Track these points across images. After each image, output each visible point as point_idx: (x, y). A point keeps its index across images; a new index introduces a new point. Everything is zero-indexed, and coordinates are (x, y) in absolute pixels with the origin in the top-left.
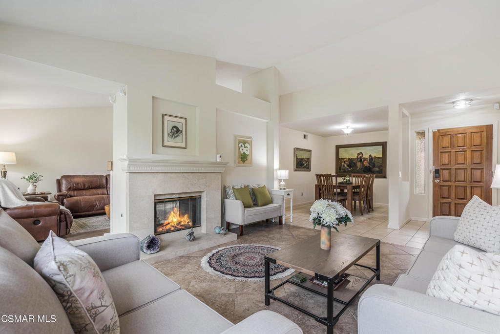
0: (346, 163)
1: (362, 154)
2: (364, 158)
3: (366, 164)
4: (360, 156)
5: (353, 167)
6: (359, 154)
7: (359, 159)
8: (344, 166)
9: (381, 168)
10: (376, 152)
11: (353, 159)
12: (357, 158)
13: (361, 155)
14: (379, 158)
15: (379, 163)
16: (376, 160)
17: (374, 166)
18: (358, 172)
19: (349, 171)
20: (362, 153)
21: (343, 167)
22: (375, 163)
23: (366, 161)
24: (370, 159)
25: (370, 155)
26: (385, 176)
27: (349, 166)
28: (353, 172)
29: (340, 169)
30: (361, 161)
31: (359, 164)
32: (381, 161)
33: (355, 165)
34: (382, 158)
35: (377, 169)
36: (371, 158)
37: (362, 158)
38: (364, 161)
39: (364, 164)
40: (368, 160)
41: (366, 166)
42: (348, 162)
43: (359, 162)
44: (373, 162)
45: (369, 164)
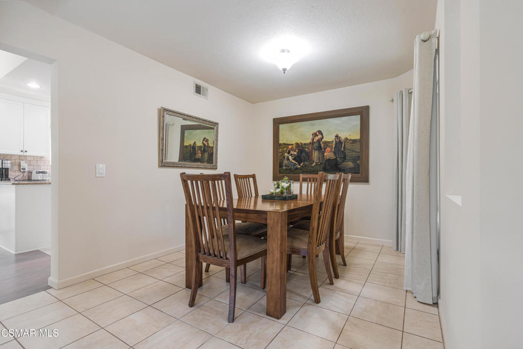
0: (292, 152)
1: (322, 134)
2: (326, 143)
3: (329, 154)
4: (317, 138)
5: (305, 160)
6: (315, 135)
7: (316, 145)
8: (288, 159)
9: (358, 162)
11: (305, 144)
12: (312, 143)
13: (320, 136)
14: (354, 141)
15: (353, 151)
16: (348, 146)
17: (345, 158)
19: (297, 169)
20: (320, 132)
21: (286, 162)
22: (347, 151)
23: (328, 149)
24: (336, 144)
25: (337, 136)
26: (366, 180)
27: (298, 159)
29: (281, 166)
30: (319, 148)
31: (316, 155)
32: (357, 147)
33: (309, 156)
34: (360, 140)
35: (350, 164)
36: (339, 142)
37: (321, 143)
38: (325, 149)
39: (325, 154)
40: (334, 146)
41: (329, 159)
42: (295, 151)
43: (315, 150)
44: (342, 149)
45: (335, 153)
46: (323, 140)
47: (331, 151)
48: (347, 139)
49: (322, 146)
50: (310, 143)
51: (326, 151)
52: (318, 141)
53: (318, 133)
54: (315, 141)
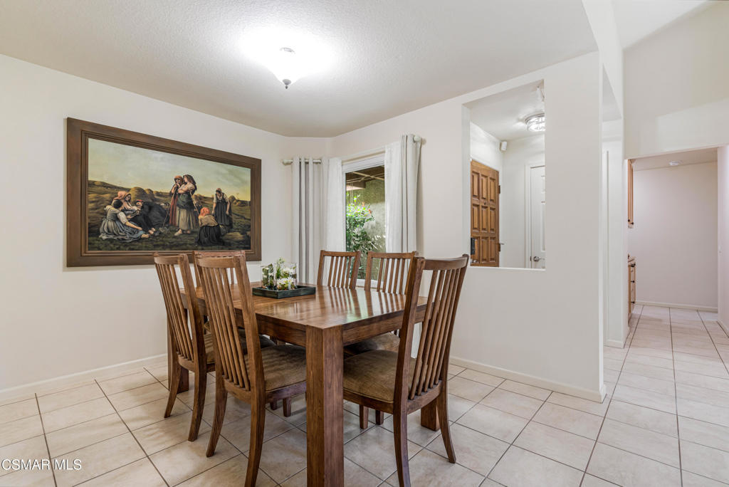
0: (125, 205)
1: (194, 183)
2: (200, 198)
3: (205, 218)
4: (183, 189)
5: (159, 225)
6: (180, 181)
7: (182, 199)
8: (116, 218)
9: (248, 233)
11: (158, 194)
12: (175, 194)
13: (190, 185)
14: (243, 203)
15: (242, 217)
16: (235, 208)
17: (230, 226)
18: (177, 246)
19: (140, 239)
20: (190, 179)
21: (108, 223)
22: (233, 217)
23: (205, 209)
24: (217, 203)
25: (219, 191)
26: (256, 258)
27: (143, 220)
28: (159, 244)
29: (94, 231)
30: (189, 206)
31: (182, 217)
32: (247, 212)
33: (168, 217)
34: (250, 202)
35: (238, 236)
36: (222, 202)
37: (193, 197)
38: (199, 209)
39: (200, 217)
40: (214, 206)
41: (206, 226)
42: (135, 203)
43: (181, 207)
44: (227, 213)
45: (216, 218)
46: (196, 193)
47: (210, 214)
48: (233, 198)
49: (195, 202)
50: (171, 194)
51: (202, 210)
52: (187, 192)
53: (186, 180)
54: (180, 191)
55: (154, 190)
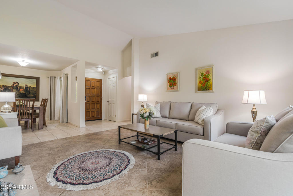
1: (18, 83)
4: (15, 85)
6: (15, 83)
9: (35, 95)
10: (32, 84)
12: (13, 86)
13: (17, 84)
14: (34, 88)
15: (33, 91)
16: (31, 89)
17: (29, 93)
20: (17, 82)
22: (30, 91)
25: (26, 85)
26: (38, 100)
31: (15, 91)
32: (35, 90)
34: (36, 88)
35: (32, 95)
36: (27, 88)
37: (18, 87)
38: (20, 89)
39: (20, 91)
40: (24, 88)
41: (22, 93)
42: (2, 88)
43: (14, 89)
44: (28, 90)
45: (25, 91)
46: (19, 86)
47: (23, 90)
48: (30, 87)
49: (18, 88)
50: (12, 86)
51: (21, 90)
52: (16, 86)
53: (16, 83)
54: (14, 85)
55: (7, 85)
